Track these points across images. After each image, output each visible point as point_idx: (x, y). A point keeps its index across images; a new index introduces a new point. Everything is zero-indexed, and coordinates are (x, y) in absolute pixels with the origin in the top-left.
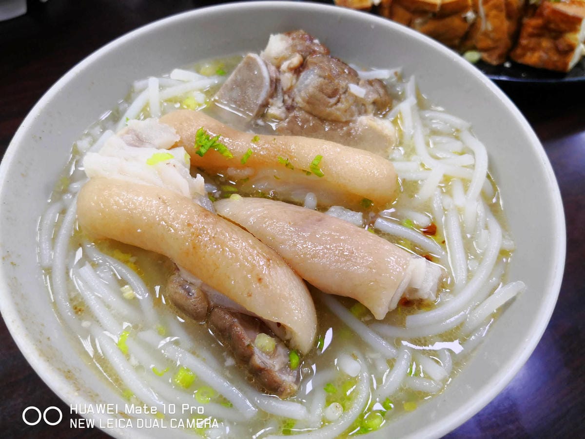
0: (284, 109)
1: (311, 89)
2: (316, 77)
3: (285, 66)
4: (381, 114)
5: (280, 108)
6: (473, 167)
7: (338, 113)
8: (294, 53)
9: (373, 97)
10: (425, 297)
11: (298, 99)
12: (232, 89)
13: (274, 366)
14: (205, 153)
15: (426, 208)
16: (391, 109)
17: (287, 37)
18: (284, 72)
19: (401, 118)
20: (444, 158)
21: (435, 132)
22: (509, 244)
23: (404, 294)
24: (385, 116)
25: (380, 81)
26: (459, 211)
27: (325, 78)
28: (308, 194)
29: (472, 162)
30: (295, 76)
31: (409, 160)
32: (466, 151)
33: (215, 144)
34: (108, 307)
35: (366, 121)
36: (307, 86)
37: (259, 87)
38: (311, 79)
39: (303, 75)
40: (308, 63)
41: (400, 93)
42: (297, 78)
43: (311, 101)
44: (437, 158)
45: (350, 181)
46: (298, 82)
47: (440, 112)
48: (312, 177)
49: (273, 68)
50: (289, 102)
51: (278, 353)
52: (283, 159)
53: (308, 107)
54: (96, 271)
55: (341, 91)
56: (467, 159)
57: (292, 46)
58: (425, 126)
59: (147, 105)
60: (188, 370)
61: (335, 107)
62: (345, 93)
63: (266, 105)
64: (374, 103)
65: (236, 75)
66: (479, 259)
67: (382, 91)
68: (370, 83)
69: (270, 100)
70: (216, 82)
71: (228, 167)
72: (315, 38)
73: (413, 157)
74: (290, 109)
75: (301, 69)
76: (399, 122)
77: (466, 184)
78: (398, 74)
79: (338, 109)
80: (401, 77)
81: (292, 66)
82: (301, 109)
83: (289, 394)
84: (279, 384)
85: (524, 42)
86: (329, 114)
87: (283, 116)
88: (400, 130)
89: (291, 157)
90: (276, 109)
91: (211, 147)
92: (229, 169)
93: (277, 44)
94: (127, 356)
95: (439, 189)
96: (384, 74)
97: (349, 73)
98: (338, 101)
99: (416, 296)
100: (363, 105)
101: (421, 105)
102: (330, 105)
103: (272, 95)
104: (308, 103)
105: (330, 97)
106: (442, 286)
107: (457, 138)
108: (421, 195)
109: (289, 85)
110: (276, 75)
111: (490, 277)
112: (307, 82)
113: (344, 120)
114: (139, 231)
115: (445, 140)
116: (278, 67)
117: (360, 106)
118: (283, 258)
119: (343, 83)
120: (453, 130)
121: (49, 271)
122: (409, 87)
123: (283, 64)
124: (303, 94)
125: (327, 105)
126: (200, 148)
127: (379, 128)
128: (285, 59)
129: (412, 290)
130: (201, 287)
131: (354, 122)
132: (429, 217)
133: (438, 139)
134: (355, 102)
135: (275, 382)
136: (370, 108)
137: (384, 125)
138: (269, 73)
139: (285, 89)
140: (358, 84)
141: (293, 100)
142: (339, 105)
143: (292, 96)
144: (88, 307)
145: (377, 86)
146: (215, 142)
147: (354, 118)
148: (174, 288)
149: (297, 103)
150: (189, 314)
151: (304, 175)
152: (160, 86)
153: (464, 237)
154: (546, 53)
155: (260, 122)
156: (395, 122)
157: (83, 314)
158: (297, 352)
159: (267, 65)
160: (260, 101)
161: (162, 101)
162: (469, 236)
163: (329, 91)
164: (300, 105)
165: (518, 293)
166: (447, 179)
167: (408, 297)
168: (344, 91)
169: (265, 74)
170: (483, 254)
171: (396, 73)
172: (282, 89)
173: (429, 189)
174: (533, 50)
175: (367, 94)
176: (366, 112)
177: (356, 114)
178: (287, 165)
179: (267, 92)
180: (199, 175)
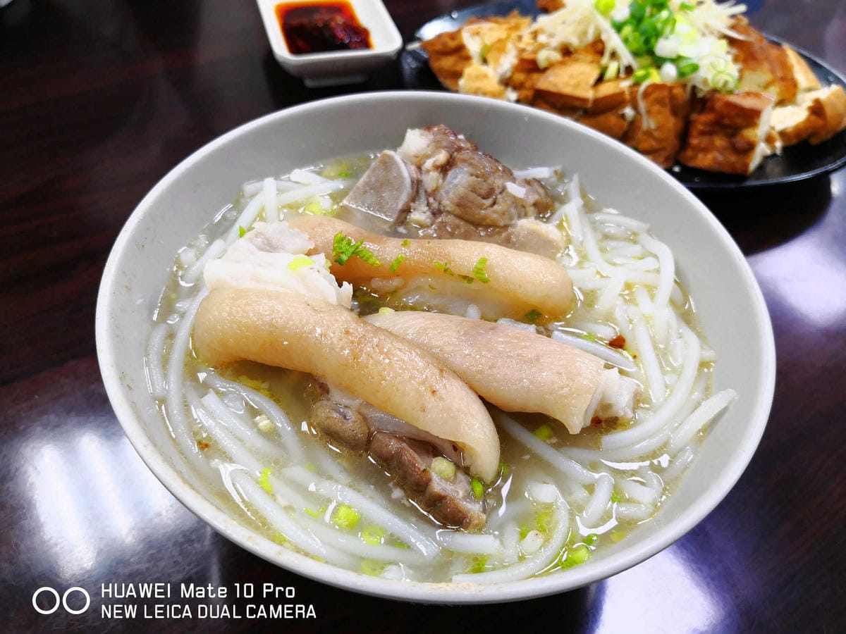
0: (429, 213)
1: (461, 190)
2: (467, 175)
3: (429, 164)
4: (544, 217)
5: (424, 212)
6: (658, 271)
7: (495, 216)
8: (437, 149)
9: (533, 198)
10: (621, 413)
11: (446, 202)
12: (365, 192)
13: (458, 492)
14: (346, 261)
15: (609, 319)
16: (552, 214)
17: (427, 132)
18: (428, 171)
19: (567, 221)
20: (623, 265)
21: (607, 237)
22: (709, 355)
23: (596, 411)
24: (548, 220)
25: (538, 181)
26: (647, 319)
27: (477, 177)
28: (470, 306)
29: (657, 267)
30: (442, 175)
31: (581, 268)
32: (646, 254)
33: (358, 250)
34: (240, 440)
35: (528, 224)
36: (456, 186)
37: (399, 189)
38: (460, 179)
39: (450, 173)
40: (456, 159)
41: (562, 194)
42: (444, 178)
43: (462, 204)
44: (614, 264)
45: (520, 286)
46: (445, 183)
47: (614, 214)
48: (474, 286)
49: (413, 168)
50: (435, 205)
51: (458, 479)
52: (441, 263)
53: (458, 211)
54: (222, 400)
55: (497, 191)
56: (649, 263)
57: (434, 142)
58: (595, 229)
59: (263, 209)
60: (349, 507)
61: (491, 209)
62: (501, 193)
63: (407, 210)
64: (535, 205)
65: (369, 177)
66: (677, 372)
67: (541, 191)
68: (528, 182)
69: (412, 204)
70: (342, 187)
71: (372, 278)
72: (459, 133)
73: (586, 264)
74: (436, 213)
75: (448, 167)
76: (565, 224)
77: (651, 290)
78: (559, 172)
79: (494, 212)
80: (561, 176)
81: (438, 163)
82: (449, 212)
83: (477, 525)
84: (463, 514)
85: (695, 141)
86: (484, 218)
87: (428, 221)
88: (568, 235)
89: (450, 262)
90: (420, 214)
91: (353, 253)
92: (373, 280)
93: (416, 140)
94: (273, 496)
95: (620, 298)
96: (543, 172)
97: (504, 171)
98: (494, 203)
99: (611, 414)
100: (523, 207)
101: (589, 208)
102: (485, 207)
103: (414, 198)
104: (458, 205)
105: (484, 198)
106: (639, 400)
107: (635, 242)
108: (601, 306)
109: (435, 186)
110: (417, 176)
111: (692, 392)
112: (456, 182)
113: (502, 224)
114: (285, 343)
115: (622, 244)
116: (419, 168)
117: (520, 208)
118: (454, 372)
119: (498, 182)
120: (629, 233)
121: (163, 401)
122: (573, 187)
123: (425, 163)
124: (451, 195)
125: (481, 207)
126: (341, 255)
127: (543, 232)
128: (428, 157)
129: (606, 406)
130: (359, 409)
131: (514, 226)
132: (615, 329)
133: (613, 244)
134: (513, 203)
135: (460, 511)
136: (531, 210)
137: (549, 229)
138: (409, 173)
139: (429, 190)
140: (515, 183)
141: (440, 204)
142: (496, 207)
143: (438, 199)
144: (215, 441)
145: (536, 186)
146: (357, 248)
147: (513, 222)
148: (324, 412)
149: (444, 207)
150: (346, 443)
151: (465, 284)
152: (278, 190)
153: (655, 348)
154: (721, 153)
155: (402, 230)
156: (560, 227)
157: (211, 451)
158: (480, 480)
159: (406, 164)
160: (400, 206)
161: (280, 207)
162: (662, 346)
163: (483, 192)
164: (448, 209)
165: (730, 403)
166: (628, 286)
167: (602, 415)
168: (500, 190)
169: (406, 174)
170: (682, 366)
171: (556, 172)
172: (426, 191)
173: (609, 299)
174: (705, 150)
175: (527, 194)
176: (526, 215)
177: (516, 217)
178: (445, 270)
179: (408, 194)
180: (345, 283)
